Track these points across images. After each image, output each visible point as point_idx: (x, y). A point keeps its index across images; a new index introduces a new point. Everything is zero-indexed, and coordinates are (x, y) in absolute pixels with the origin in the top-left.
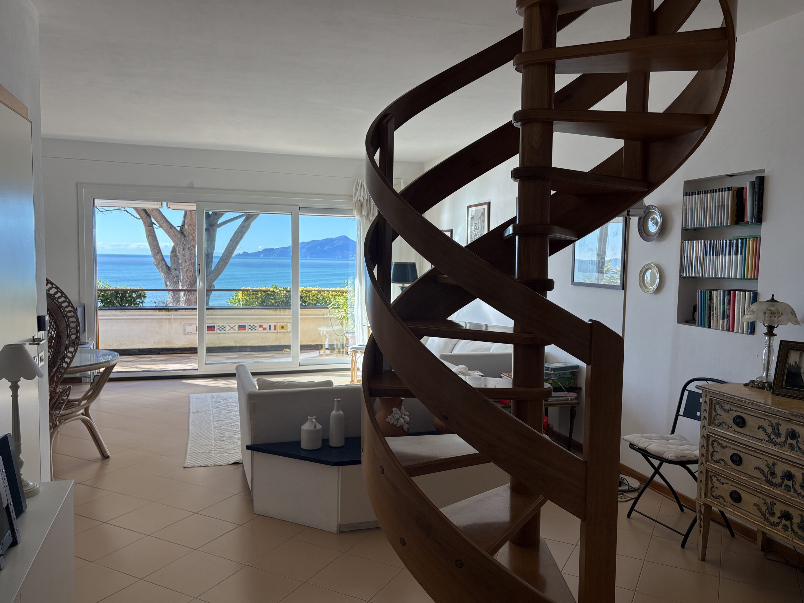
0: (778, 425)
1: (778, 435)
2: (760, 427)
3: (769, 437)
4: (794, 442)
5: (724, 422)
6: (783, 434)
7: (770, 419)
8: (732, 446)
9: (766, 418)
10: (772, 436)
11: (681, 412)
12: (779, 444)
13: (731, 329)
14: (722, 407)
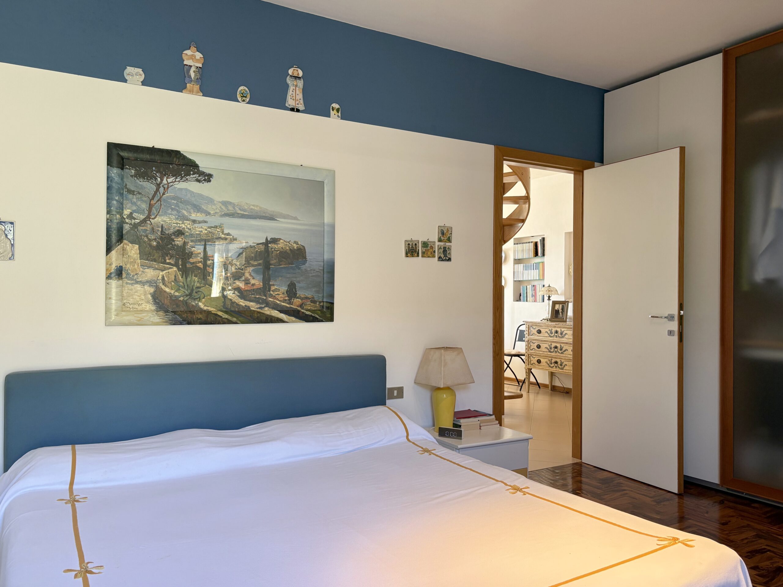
0: (552, 329)
1: (552, 333)
2: (547, 332)
3: (549, 335)
4: (557, 335)
5: (534, 333)
6: (553, 332)
7: (549, 328)
8: (537, 342)
9: (548, 328)
10: (550, 334)
11: (517, 340)
12: (552, 337)
13: (535, 301)
14: (533, 328)
